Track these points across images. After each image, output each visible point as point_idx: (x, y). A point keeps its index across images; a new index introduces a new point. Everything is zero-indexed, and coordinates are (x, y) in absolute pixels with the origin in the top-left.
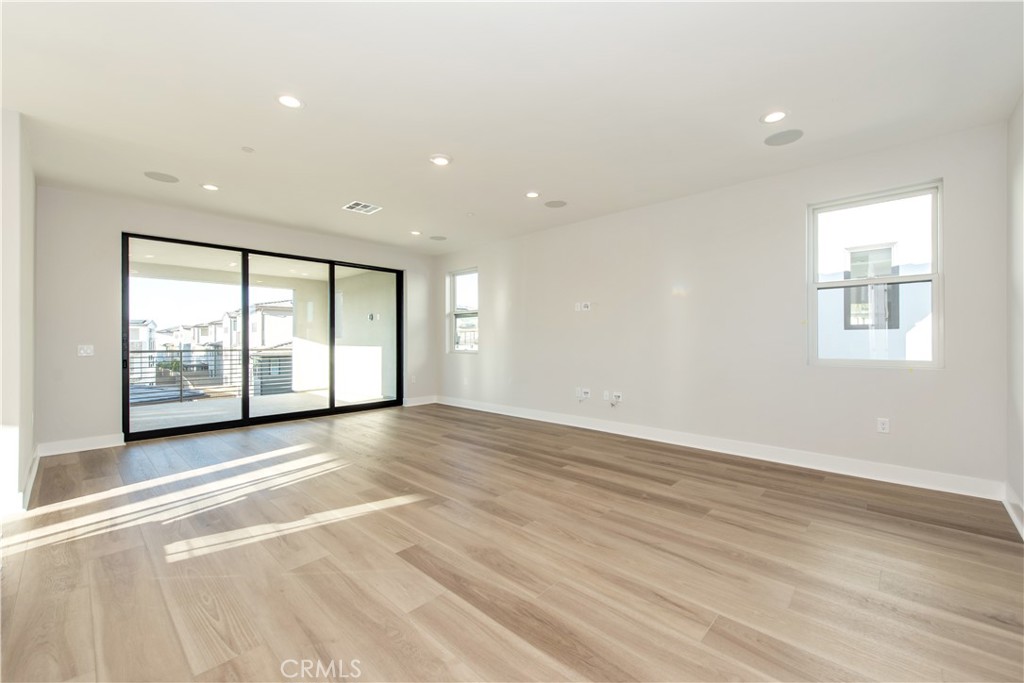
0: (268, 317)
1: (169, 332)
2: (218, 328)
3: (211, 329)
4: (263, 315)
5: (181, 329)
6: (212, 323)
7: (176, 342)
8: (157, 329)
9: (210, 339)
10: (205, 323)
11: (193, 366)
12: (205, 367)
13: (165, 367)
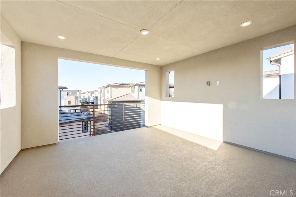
0: (112, 88)
1: (84, 93)
2: (97, 92)
3: (95, 92)
4: (111, 88)
5: (87, 92)
6: (95, 91)
7: (86, 96)
8: (82, 93)
9: (94, 95)
10: (93, 90)
11: (90, 103)
12: (93, 103)
13: (84, 103)
